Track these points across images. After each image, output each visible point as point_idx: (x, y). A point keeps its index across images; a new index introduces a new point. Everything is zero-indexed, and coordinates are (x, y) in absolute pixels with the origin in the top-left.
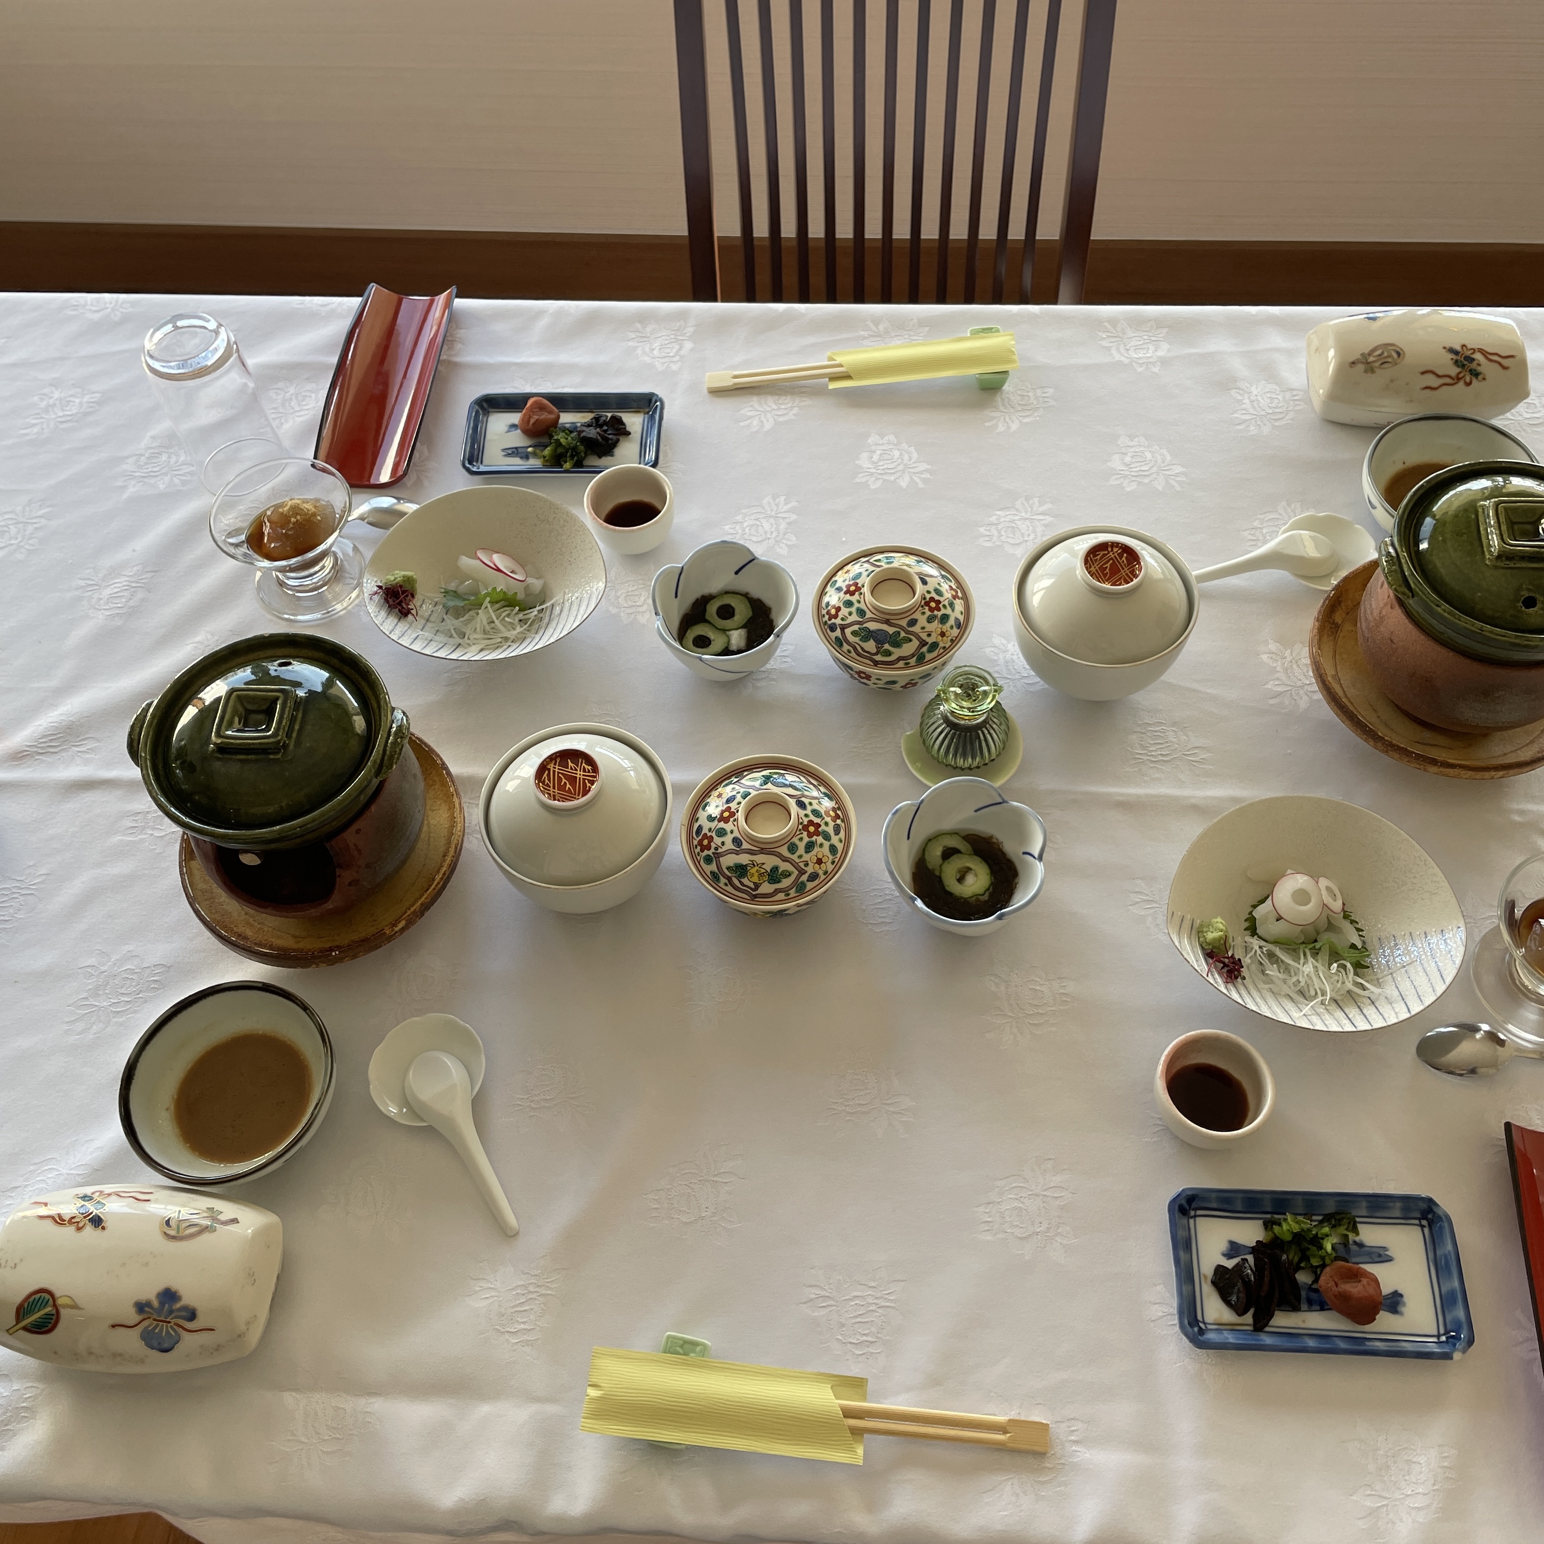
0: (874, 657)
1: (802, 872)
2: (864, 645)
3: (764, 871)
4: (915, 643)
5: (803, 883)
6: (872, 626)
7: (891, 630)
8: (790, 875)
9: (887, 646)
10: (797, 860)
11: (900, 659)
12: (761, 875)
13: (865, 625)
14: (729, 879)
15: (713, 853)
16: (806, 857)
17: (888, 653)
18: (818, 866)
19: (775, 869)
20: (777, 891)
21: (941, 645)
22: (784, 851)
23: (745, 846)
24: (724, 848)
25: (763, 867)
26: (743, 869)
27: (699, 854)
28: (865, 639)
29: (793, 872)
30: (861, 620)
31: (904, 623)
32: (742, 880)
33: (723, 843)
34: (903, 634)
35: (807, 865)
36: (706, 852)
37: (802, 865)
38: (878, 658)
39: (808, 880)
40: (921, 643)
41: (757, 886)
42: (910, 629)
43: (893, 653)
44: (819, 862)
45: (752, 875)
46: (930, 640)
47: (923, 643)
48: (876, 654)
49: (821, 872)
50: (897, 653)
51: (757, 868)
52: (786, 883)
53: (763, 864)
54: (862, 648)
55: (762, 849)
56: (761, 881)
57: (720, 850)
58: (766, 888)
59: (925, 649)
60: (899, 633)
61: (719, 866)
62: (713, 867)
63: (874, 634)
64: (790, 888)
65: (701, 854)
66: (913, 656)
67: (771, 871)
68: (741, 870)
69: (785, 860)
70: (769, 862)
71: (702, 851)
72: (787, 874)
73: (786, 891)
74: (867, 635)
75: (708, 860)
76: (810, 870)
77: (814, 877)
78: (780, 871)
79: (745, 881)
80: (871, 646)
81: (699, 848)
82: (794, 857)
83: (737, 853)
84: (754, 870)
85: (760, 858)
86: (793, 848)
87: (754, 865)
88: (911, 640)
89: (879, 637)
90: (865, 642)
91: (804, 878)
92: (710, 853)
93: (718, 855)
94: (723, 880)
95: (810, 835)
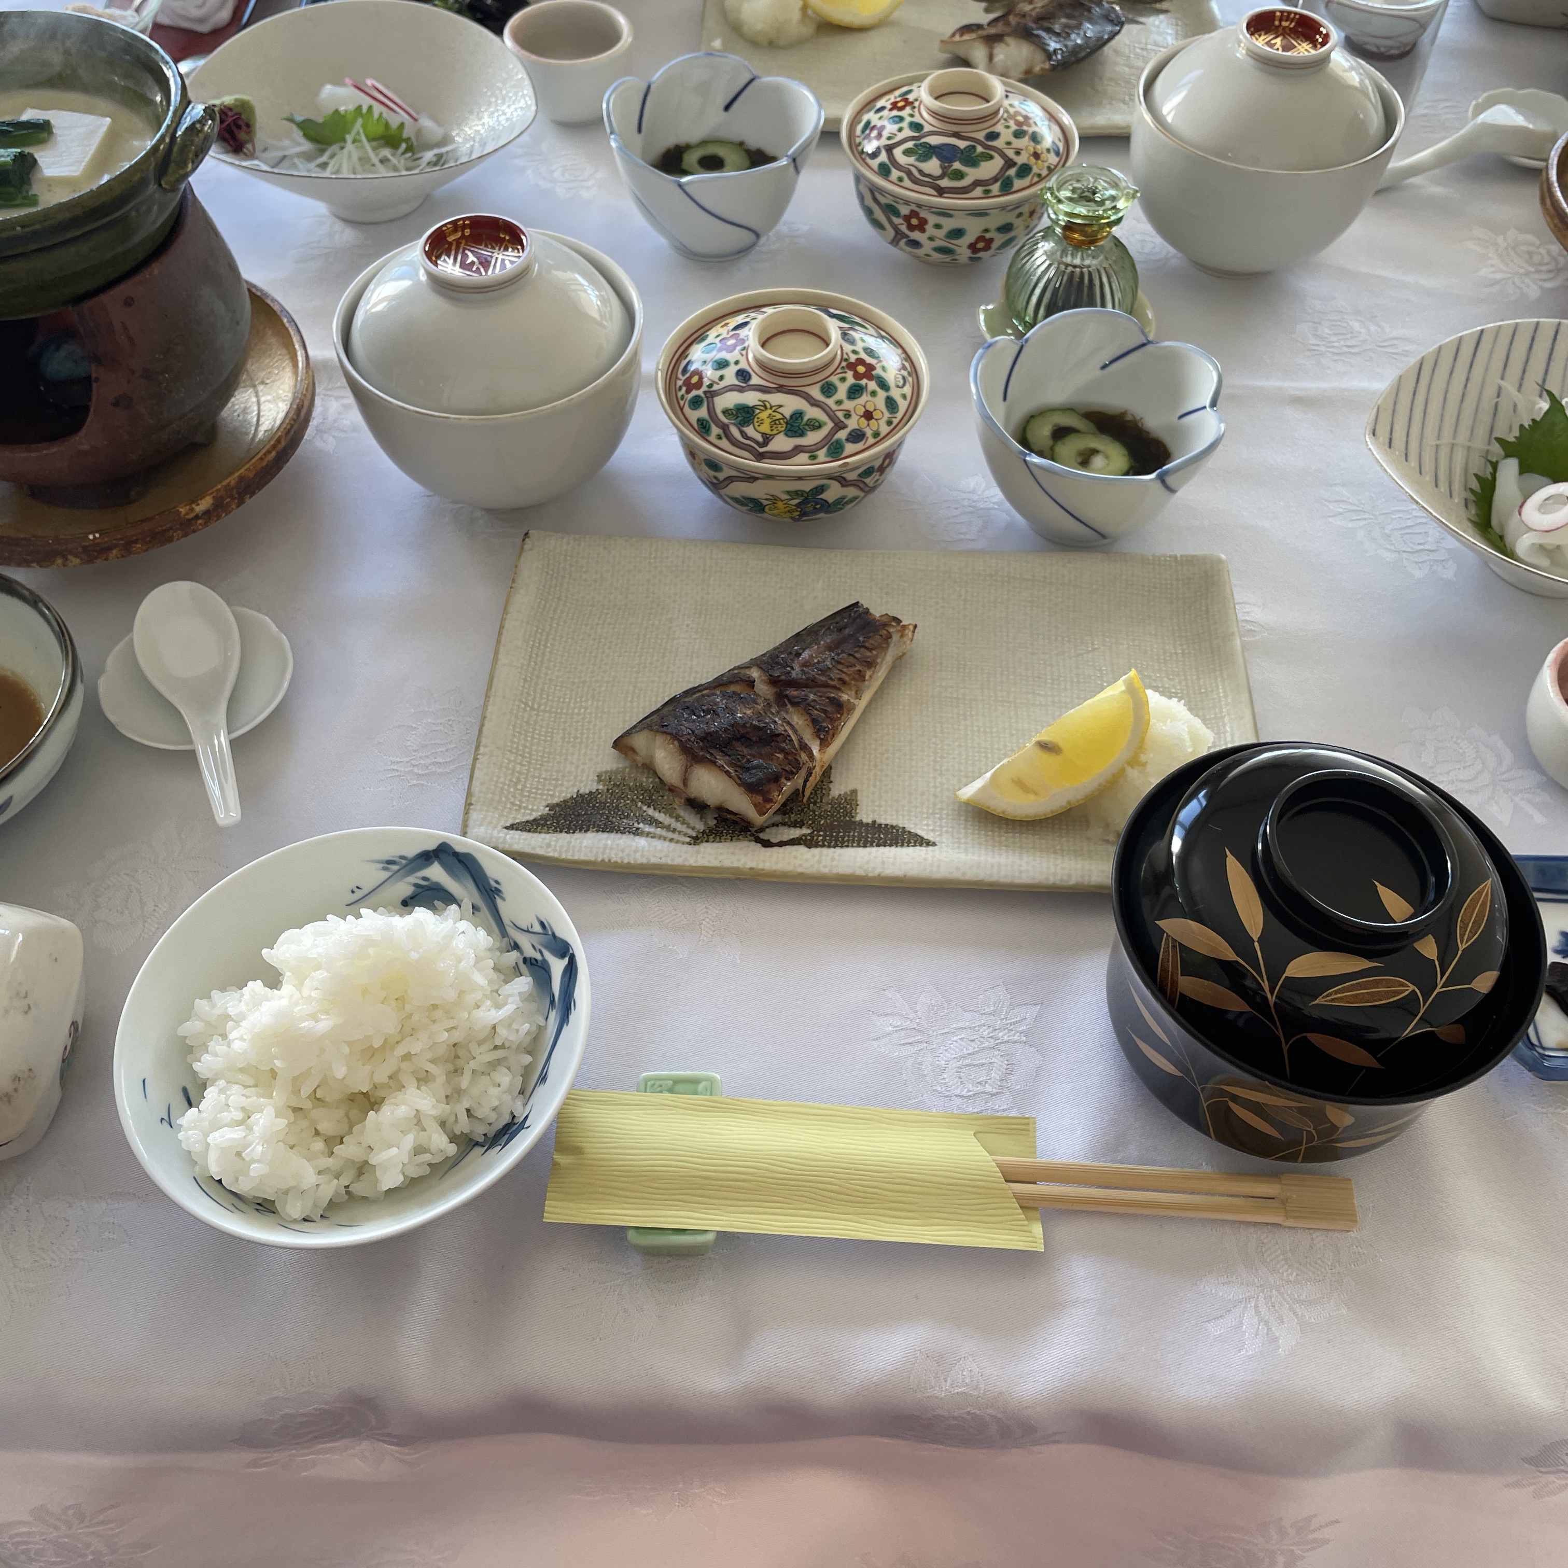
0: (938, 182)
1: (839, 426)
2: (923, 166)
3: (781, 417)
4: (998, 162)
5: (838, 442)
6: (934, 140)
7: (962, 144)
8: (820, 427)
9: (957, 165)
10: (834, 407)
11: (977, 183)
12: (774, 423)
13: (923, 140)
14: (725, 428)
15: (705, 392)
16: (848, 405)
17: (959, 175)
18: (866, 422)
19: (798, 415)
20: (798, 450)
21: (1035, 170)
22: (816, 392)
23: (755, 380)
24: (723, 384)
25: (780, 410)
26: (748, 413)
27: (683, 396)
28: (924, 158)
29: (825, 424)
30: (916, 134)
31: (981, 136)
32: (745, 429)
33: (721, 378)
34: (980, 149)
35: (848, 415)
36: (694, 393)
37: (840, 415)
38: (945, 183)
39: (847, 440)
40: (1006, 162)
41: (767, 439)
42: (990, 143)
43: (967, 175)
44: (868, 415)
45: (761, 422)
46: (1020, 160)
47: (1010, 163)
48: (941, 177)
49: (869, 433)
50: (973, 174)
51: (769, 411)
52: (812, 438)
53: (780, 406)
54: (920, 171)
55: (781, 386)
56: (775, 432)
57: (715, 387)
58: (781, 443)
59: (1012, 172)
60: (974, 147)
61: (711, 410)
62: (703, 412)
63: (937, 150)
64: (818, 446)
65: (686, 396)
66: (995, 180)
67: (791, 417)
68: (745, 414)
69: (814, 403)
70: (790, 404)
71: (688, 392)
72: (816, 425)
73: (812, 452)
74: (927, 152)
75: (696, 403)
76: (853, 424)
77: (857, 436)
78: (806, 419)
79: (750, 430)
80: (933, 166)
81: (684, 389)
82: (830, 402)
83: (741, 390)
84: (764, 415)
85: (775, 399)
86: (829, 389)
87: (765, 406)
88: (991, 157)
89: (945, 154)
90: (924, 161)
91: (842, 435)
92: (700, 392)
93: (711, 394)
94: (715, 430)
95: (857, 376)
